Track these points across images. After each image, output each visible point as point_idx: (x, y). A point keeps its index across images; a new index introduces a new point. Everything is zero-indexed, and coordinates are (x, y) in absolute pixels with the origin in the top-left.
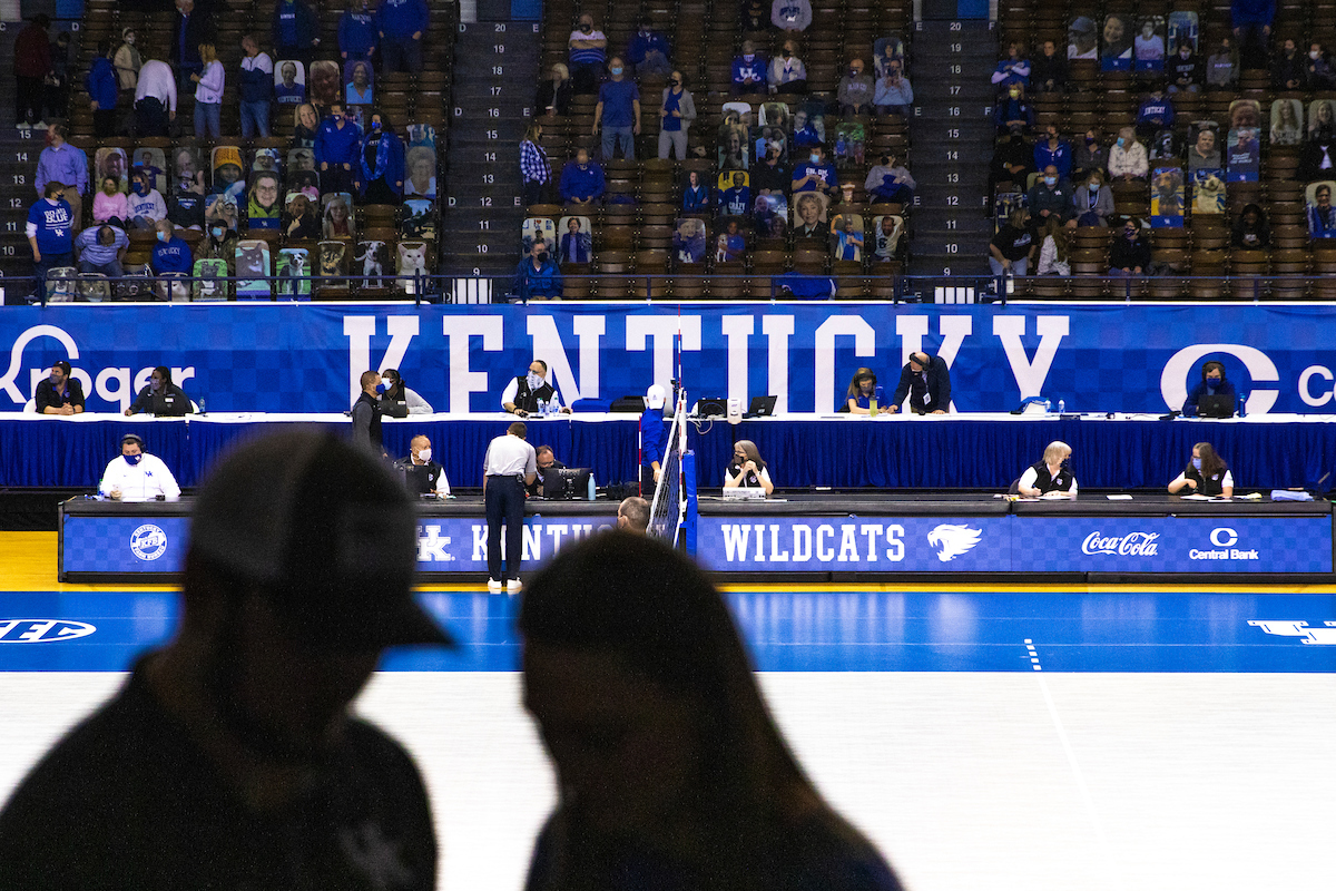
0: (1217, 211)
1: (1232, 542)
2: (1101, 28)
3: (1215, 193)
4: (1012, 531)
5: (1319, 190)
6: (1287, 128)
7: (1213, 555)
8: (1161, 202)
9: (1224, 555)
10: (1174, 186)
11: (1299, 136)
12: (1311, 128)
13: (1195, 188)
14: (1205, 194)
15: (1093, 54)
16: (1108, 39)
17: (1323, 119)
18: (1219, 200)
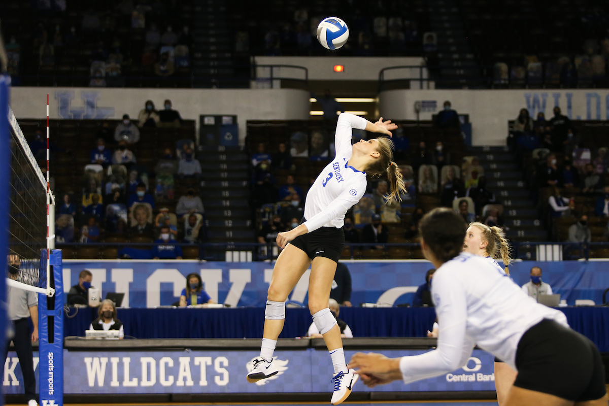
0: (395, 221)
1: (478, 368)
2: (310, 139)
3: (394, 210)
4: (311, 360)
5: (461, 203)
6: (429, 183)
7: (464, 378)
8: (361, 216)
9: (472, 378)
10: (369, 205)
11: (436, 187)
12: (443, 183)
13: (382, 207)
14: (388, 210)
15: (305, 154)
16: (314, 145)
17: (450, 177)
18: (397, 214)
